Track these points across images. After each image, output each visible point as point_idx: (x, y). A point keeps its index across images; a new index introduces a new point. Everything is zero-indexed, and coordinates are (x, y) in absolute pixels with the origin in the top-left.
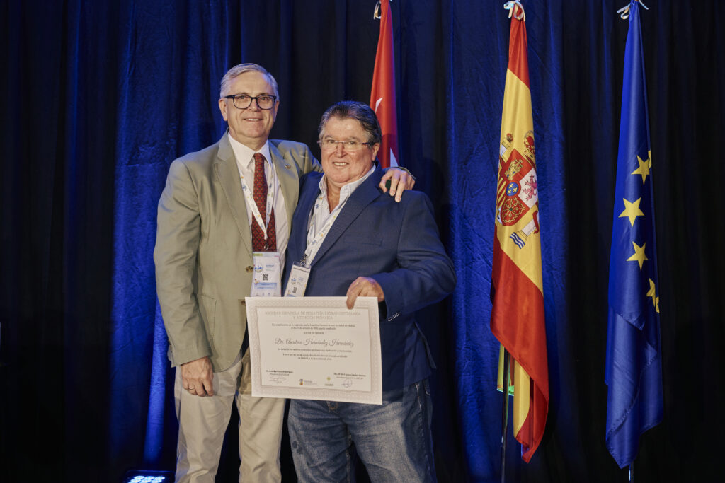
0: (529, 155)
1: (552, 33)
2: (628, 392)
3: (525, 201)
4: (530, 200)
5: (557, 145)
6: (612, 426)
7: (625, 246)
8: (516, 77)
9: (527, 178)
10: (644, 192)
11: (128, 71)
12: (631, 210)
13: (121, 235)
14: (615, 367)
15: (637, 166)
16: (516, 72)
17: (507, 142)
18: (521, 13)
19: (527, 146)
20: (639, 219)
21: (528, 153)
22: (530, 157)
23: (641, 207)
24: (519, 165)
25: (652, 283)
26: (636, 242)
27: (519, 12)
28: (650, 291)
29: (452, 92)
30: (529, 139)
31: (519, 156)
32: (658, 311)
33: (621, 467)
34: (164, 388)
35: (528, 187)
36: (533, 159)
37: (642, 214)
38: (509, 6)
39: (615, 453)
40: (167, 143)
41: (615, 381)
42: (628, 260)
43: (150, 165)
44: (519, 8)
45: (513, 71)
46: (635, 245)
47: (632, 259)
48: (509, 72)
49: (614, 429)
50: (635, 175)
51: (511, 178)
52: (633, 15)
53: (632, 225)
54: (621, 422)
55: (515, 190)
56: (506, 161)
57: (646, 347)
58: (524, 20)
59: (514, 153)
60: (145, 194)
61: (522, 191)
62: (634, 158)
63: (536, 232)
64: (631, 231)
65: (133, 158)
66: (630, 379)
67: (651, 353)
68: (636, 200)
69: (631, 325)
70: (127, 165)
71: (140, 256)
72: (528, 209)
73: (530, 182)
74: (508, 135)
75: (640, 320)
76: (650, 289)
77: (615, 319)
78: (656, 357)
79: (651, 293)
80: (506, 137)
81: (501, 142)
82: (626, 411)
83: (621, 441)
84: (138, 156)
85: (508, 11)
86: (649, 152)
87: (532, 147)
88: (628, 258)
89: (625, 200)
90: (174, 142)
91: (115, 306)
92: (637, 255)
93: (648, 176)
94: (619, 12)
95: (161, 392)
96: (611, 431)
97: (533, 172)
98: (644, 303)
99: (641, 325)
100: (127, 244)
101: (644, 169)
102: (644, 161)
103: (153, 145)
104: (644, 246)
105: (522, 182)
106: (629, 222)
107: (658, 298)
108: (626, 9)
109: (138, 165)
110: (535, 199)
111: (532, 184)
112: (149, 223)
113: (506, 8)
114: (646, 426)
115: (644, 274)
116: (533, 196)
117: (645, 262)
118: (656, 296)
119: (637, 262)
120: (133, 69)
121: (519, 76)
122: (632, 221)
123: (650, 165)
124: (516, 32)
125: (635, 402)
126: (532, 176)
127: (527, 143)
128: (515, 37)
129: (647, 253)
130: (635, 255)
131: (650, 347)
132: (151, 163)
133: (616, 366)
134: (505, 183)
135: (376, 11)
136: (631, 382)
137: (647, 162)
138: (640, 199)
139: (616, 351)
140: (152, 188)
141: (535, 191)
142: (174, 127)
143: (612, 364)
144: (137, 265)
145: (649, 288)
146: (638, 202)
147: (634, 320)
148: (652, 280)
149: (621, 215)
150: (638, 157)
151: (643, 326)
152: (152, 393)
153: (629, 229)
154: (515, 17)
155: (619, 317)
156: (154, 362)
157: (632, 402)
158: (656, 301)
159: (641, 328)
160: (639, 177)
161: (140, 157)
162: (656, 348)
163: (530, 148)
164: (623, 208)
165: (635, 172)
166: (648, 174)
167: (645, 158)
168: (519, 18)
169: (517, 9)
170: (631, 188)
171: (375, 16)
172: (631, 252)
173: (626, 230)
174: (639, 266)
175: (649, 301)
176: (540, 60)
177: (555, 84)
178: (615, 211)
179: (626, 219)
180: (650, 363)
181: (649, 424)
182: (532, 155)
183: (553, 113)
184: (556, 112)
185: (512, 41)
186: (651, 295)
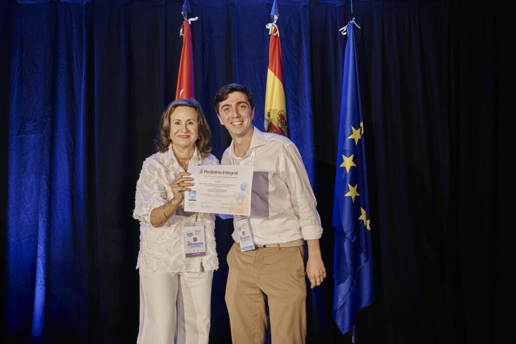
0: (280, 126)
1: (304, 43)
5: (308, 119)
6: (338, 306)
7: (344, 187)
8: (273, 74)
10: (356, 150)
11: (17, 71)
12: (348, 163)
13: (12, 183)
15: (352, 133)
16: (274, 70)
17: (268, 117)
18: (276, 31)
20: (352, 168)
22: (281, 128)
23: (354, 160)
25: (363, 210)
26: (350, 184)
27: (275, 30)
28: (362, 215)
30: (281, 116)
31: (274, 127)
32: (368, 228)
33: (343, 333)
34: (44, 288)
36: (283, 129)
37: (355, 165)
38: (270, 26)
39: (339, 324)
40: (45, 120)
42: (345, 195)
43: (33, 135)
44: (275, 28)
45: (272, 70)
46: (349, 186)
47: (347, 195)
48: (269, 71)
50: (350, 139)
52: (349, 32)
53: (348, 172)
54: (343, 303)
57: (360, 253)
58: (279, 36)
59: (271, 125)
60: (30, 155)
62: (349, 128)
65: (21, 130)
67: (363, 257)
68: (350, 156)
69: (348, 239)
70: (17, 135)
71: (26, 197)
74: (269, 113)
75: (353, 235)
78: (367, 260)
79: (363, 217)
80: (267, 114)
81: (265, 118)
82: (346, 296)
83: (343, 316)
84: (25, 129)
85: (269, 30)
86: (362, 124)
87: (283, 121)
88: (345, 194)
89: (343, 156)
90: (49, 119)
91: (9, 232)
92: (351, 192)
93: (359, 140)
94: (340, 30)
95: (43, 290)
96: (336, 309)
98: (357, 224)
99: (353, 239)
100: (18, 190)
101: (356, 135)
102: (357, 129)
103: (35, 121)
104: (356, 186)
106: (346, 171)
107: (368, 221)
108: (345, 28)
109: (24, 135)
112: (33, 175)
113: (267, 27)
114: (362, 306)
115: (356, 205)
117: (356, 197)
118: (367, 219)
119: (351, 197)
120: (20, 70)
121: (275, 75)
122: (348, 169)
123: (362, 132)
124: (273, 44)
125: (352, 290)
127: (279, 119)
128: (273, 47)
129: (358, 190)
130: (349, 192)
131: (363, 253)
132: (33, 134)
135: (181, 31)
137: (359, 130)
138: (353, 155)
140: (34, 151)
142: (49, 110)
144: (24, 204)
145: (360, 214)
146: (352, 157)
147: (349, 235)
150: (353, 128)
151: (355, 239)
152: (36, 291)
153: (346, 175)
154: (273, 34)
156: (37, 271)
157: (350, 290)
158: (367, 223)
159: (353, 241)
160: (353, 140)
161: (25, 130)
162: (367, 254)
163: (281, 122)
164: (342, 161)
165: (350, 137)
166: (360, 138)
167: (357, 127)
168: (275, 35)
169: (274, 28)
170: (348, 147)
171: (181, 34)
172: (347, 191)
173: (344, 176)
174: (352, 200)
175: (361, 222)
176: (296, 61)
177: (306, 77)
178: (338, 163)
179: (344, 168)
180: (363, 263)
181: (364, 305)
182: (283, 126)
183: (306, 97)
184: (307, 96)
185: (271, 50)
186: (363, 219)
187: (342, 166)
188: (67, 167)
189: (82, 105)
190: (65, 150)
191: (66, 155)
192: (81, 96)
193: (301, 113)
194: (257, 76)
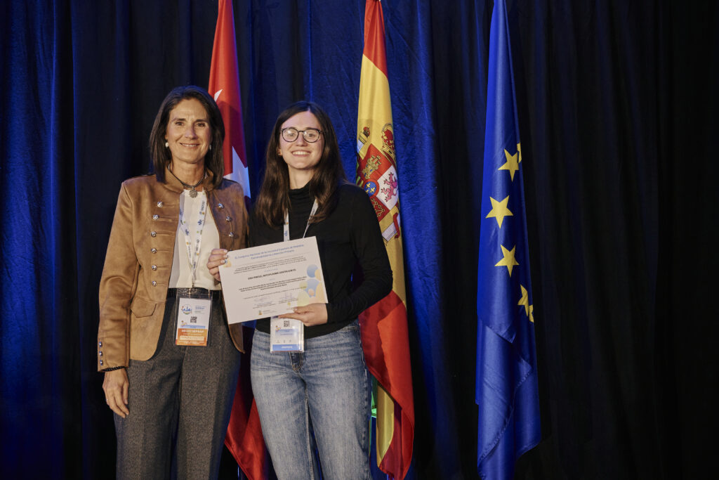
0: (387, 151)
2: (500, 413)
3: (384, 202)
4: (389, 201)
5: (427, 140)
6: (484, 451)
7: (493, 250)
8: (372, 64)
9: (386, 176)
10: (513, 189)
12: (499, 210)
14: (484, 385)
15: (505, 160)
16: (373, 59)
17: (363, 136)
19: (385, 141)
20: (507, 219)
21: (387, 149)
22: (389, 153)
23: (510, 206)
24: (377, 162)
25: (524, 290)
26: (504, 245)
28: (523, 299)
29: (311, 81)
30: (387, 133)
31: (377, 152)
32: (532, 319)
35: (387, 186)
36: (392, 155)
37: (511, 214)
41: (485, 400)
42: (496, 265)
45: (369, 57)
46: (503, 248)
47: (500, 264)
48: (365, 59)
49: (486, 454)
50: (503, 170)
51: (368, 177)
53: (500, 226)
54: (493, 446)
55: (373, 190)
56: (363, 158)
57: (519, 361)
59: (371, 148)
61: (380, 191)
62: (500, 152)
63: (397, 237)
64: (499, 233)
66: (502, 398)
67: (525, 368)
68: (503, 199)
69: (502, 337)
72: (387, 211)
73: (389, 180)
74: (365, 129)
75: (510, 332)
76: (522, 296)
77: (484, 331)
78: (532, 372)
79: (524, 301)
80: (363, 131)
81: (358, 136)
82: (498, 434)
83: (494, 468)
86: (519, 146)
87: (391, 142)
88: (496, 263)
92: (506, 260)
93: (517, 172)
96: (482, 457)
97: (392, 169)
98: (515, 312)
99: (511, 337)
101: (511, 164)
102: (512, 155)
104: (514, 249)
105: (381, 181)
106: (497, 224)
107: (531, 307)
110: (395, 199)
111: (391, 182)
114: (523, 449)
115: (514, 281)
116: (393, 196)
117: (514, 267)
118: (529, 305)
119: (506, 266)
121: (375, 63)
122: (500, 222)
123: (520, 159)
124: (371, 14)
125: (508, 423)
126: (391, 175)
127: (385, 138)
128: (370, 19)
129: (517, 256)
130: (502, 260)
131: (524, 361)
133: (486, 383)
134: (362, 182)
136: (502, 401)
137: (516, 155)
138: (508, 198)
139: (486, 366)
141: (395, 191)
143: (482, 381)
145: (520, 296)
146: (506, 201)
147: (503, 332)
148: (525, 287)
149: (489, 216)
150: (506, 151)
151: (514, 338)
153: (496, 232)
155: (488, 330)
157: (505, 423)
158: (530, 310)
159: (511, 341)
160: (507, 172)
162: (531, 362)
163: (389, 143)
164: (490, 208)
165: (502, 168)
166: (517, 169)
167: (513, 151)
170: (499, 185)
172: (499, 257)
173: (493, 232)
174: (508, 272)
175: (521, 310)
176: (407, 45)
177: (423, 71)
178: (483, 211)
179: (493, 220)
180: (525, 378)
181: (525, 446)
182: (391, 151)
183: (422, 103)
184: (425, 103)
185: (367, 24)
186: (524, 304)
187: (489, 215)
188: (28, 221)
189: (52, 117)
190: (25, 194)
191: (27, 202)
192: (50, 104)
193: (415, 130)
194: (343, 69)
